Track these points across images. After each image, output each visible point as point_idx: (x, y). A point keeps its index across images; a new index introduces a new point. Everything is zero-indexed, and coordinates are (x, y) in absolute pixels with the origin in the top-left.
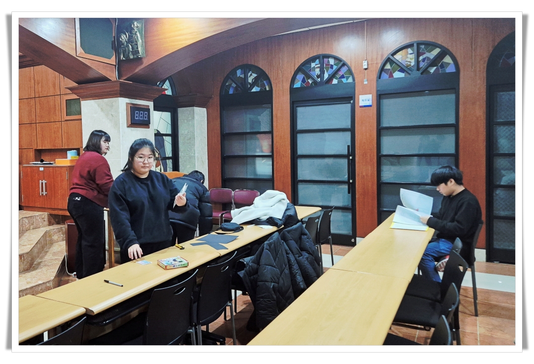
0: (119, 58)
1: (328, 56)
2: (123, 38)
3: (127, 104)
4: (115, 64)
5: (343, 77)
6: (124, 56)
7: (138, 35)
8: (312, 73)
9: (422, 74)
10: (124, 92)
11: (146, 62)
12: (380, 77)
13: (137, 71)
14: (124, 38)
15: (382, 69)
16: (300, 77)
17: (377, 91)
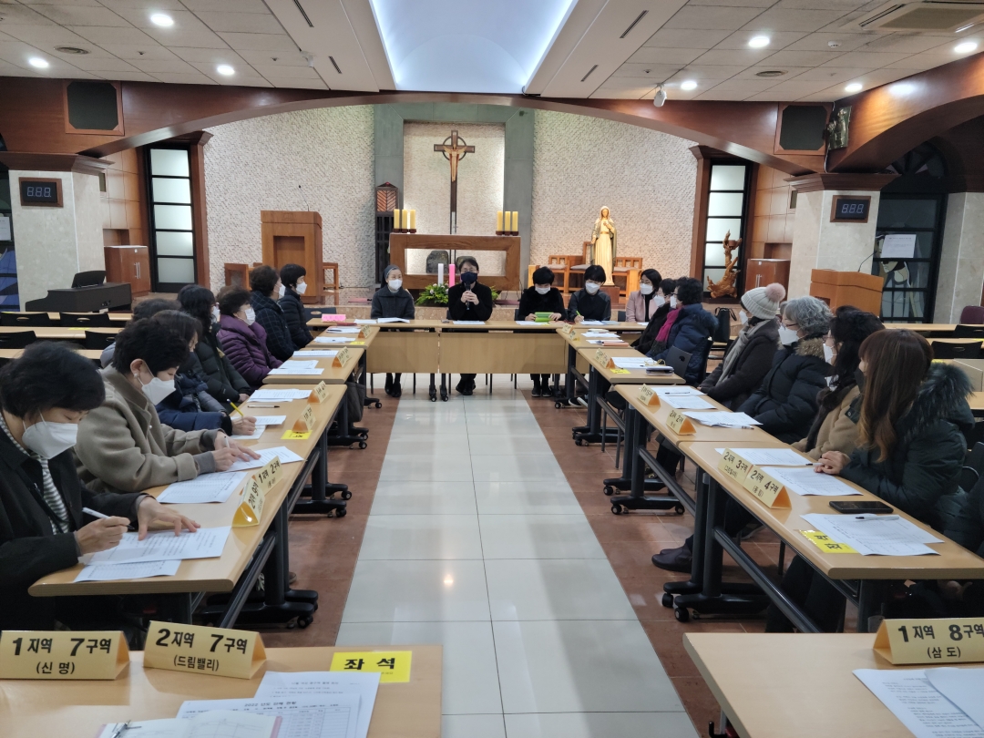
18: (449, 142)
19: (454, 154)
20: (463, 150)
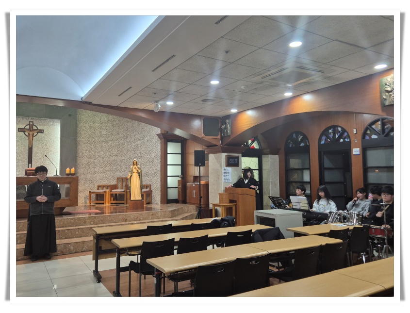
0: (222, 136)
1: (338, 126)
2: (223, 127)
3: (226, 156)
4: (220, 139)
5: (345, 138)
7: (228, 126)
8: (330, 135)
9: (385, 136)
10: (224, 151)
11: (232, 137)
12: (364, 138)
13: (228, 141)
15: (365, 134)
16: (324, 138)
17: (362, 146)
18: (28, 127)
19: (31, 133)
20: (37, 131)
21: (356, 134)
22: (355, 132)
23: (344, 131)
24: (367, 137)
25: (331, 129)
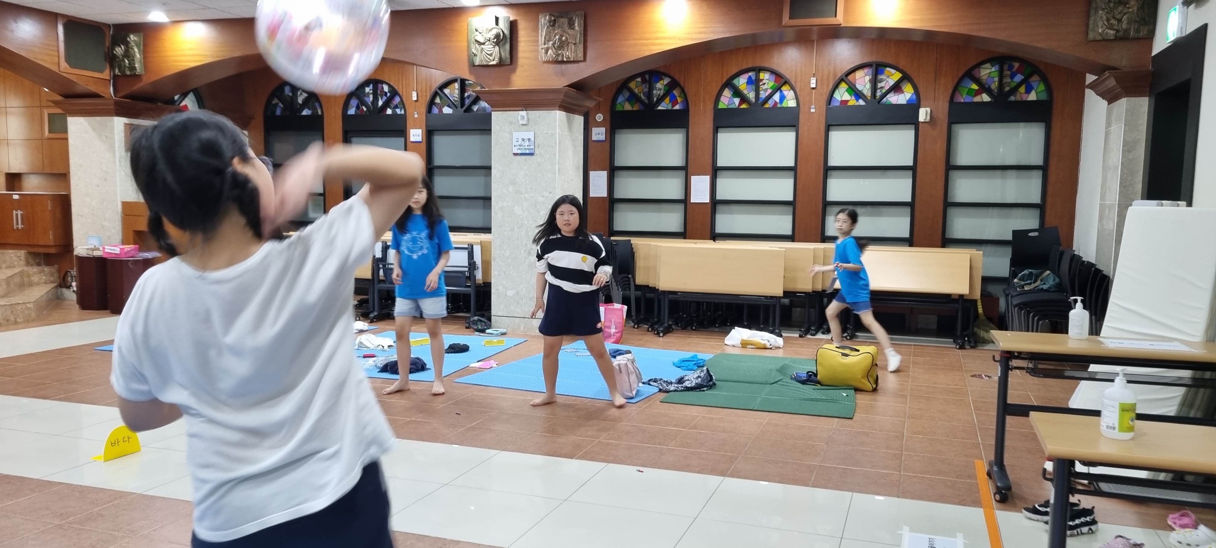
0: (114, 72)
1: (382, 82)
2: (117, 51)
3: (126, 124)
4: (108, 78)
5: (396, 107)
6: (119, 71)
7: (136, 50)
8: (366, 99)
9: (465, 111)
10: (121, 111)
11: (146, 81)
12: (429, 110)
13: (136, 88)
14: (119, 51)
15: (432, 103)
16: (354, 102)
17: (426, 125)
21: (416, 101)
22: (415, 98)
23: (394, 93)
24: (435, 110)
25: (368, 86)
